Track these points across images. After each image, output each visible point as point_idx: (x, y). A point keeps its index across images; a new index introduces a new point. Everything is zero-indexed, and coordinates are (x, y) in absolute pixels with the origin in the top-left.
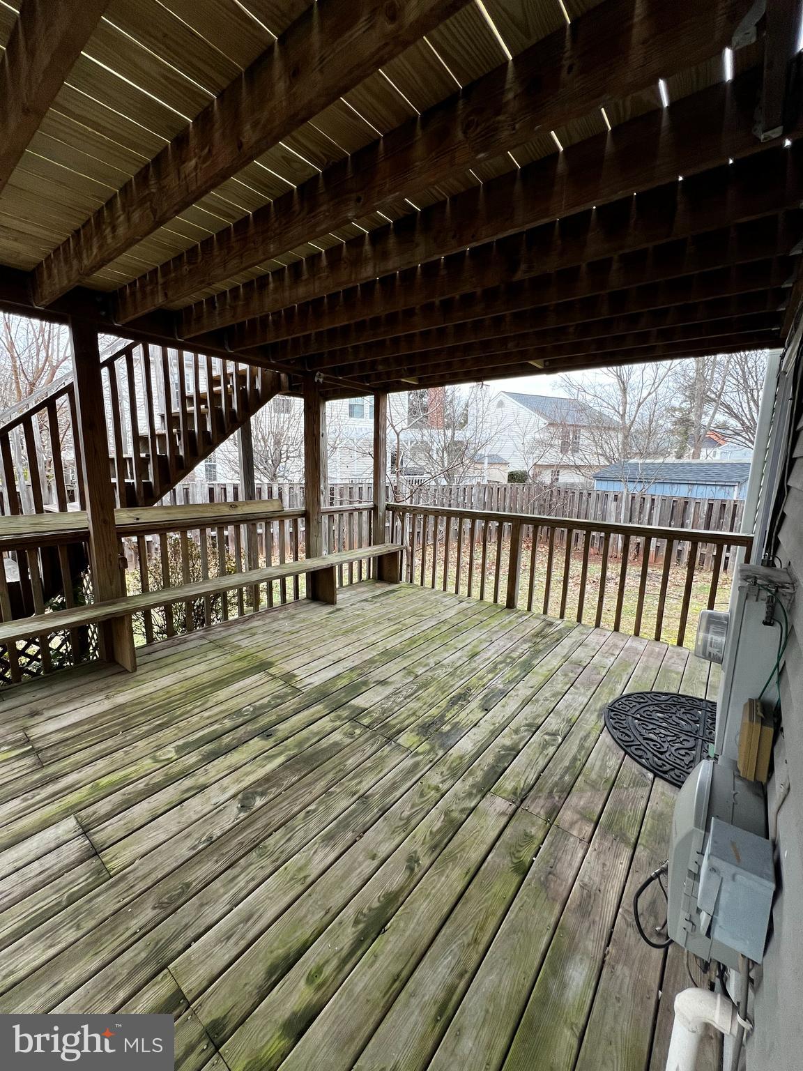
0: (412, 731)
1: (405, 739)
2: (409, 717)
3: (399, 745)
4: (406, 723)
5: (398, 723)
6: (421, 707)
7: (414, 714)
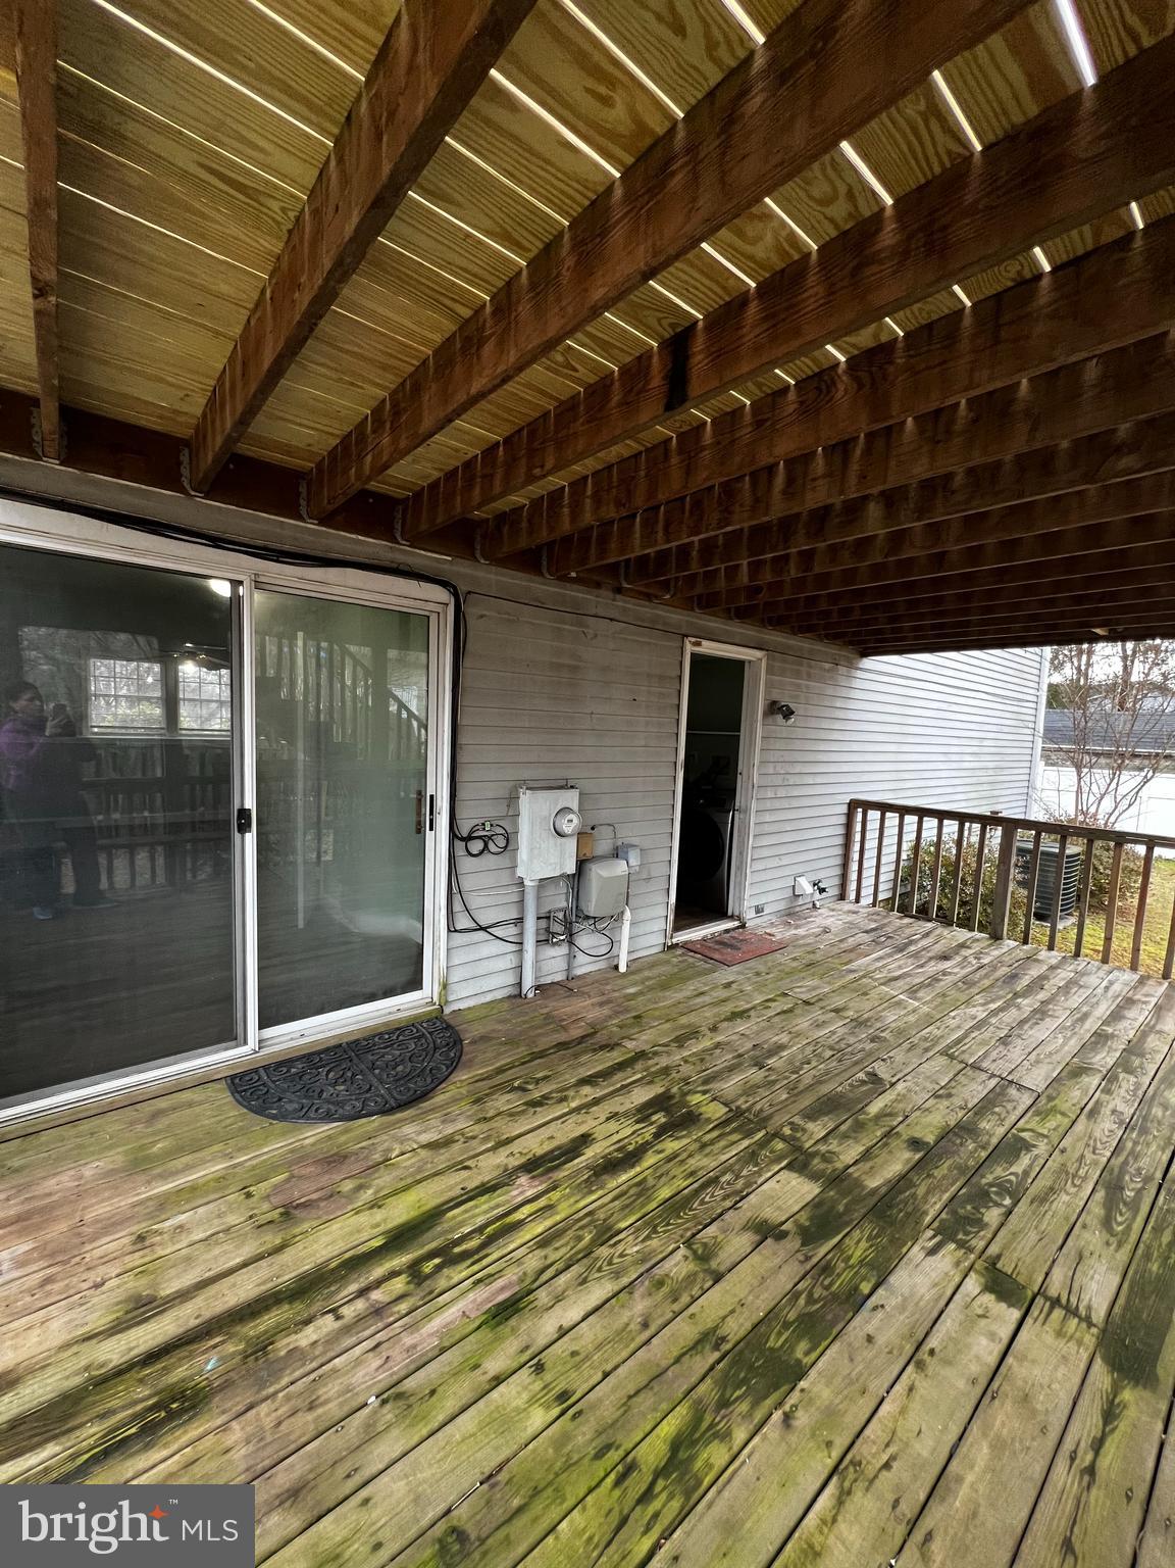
0: (708, 1120)
1: (717, 1111)
2: (712, 1142)
3: (726, 1105)
4: (715, 1134)
5: (730, 1133)
6: (690, 1156)
7: (704, 1146)
